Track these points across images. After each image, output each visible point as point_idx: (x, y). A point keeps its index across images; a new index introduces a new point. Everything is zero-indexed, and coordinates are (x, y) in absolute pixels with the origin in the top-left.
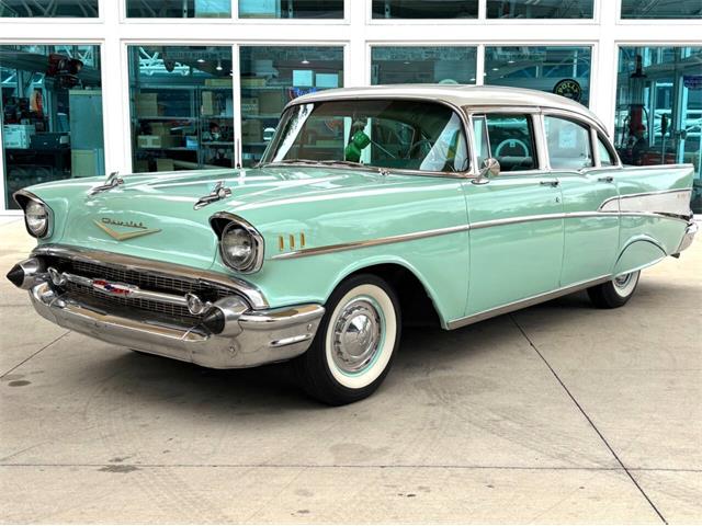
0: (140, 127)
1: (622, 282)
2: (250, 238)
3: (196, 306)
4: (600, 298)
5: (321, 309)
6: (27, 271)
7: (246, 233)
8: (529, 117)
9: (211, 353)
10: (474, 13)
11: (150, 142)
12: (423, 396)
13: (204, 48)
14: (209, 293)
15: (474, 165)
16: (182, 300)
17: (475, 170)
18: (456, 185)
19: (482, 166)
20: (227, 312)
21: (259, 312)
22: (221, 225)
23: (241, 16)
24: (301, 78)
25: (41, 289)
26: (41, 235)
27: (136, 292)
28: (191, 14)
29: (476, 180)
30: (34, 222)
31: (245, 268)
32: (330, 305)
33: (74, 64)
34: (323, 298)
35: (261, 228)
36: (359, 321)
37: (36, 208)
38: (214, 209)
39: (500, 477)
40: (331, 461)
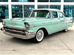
0: (13, 14)
1: (66, 30)
2: (28, 25)
3: (22, 32)
4: (64, 31)
5: (36, 33)
6: (3, 29)
7: (28, 24)
8: (57, 12)
9: (24, 37)
10: (48, 2)
11: (14, 15)
12: (47, 42)
13: (19, 5)
14: (24, 31)
15: (51, 17)
16: (21, 32)
17: (51, 18)
18: (49, 19)
19: (52, 17)
20: (26, 33)
21: (30, 33)
22: (25, 23)
23: (24, 2)
24: (30, 8)
25: (4, 31)
26: (4, 25)
27: (15, 31)
28: (18, 2)
29: (52, 19)
30: (3, 23)
31: (28, 28)
32: (37, 32)
33: (5, 7)
34: (36, 31)
35: (30, 24)
36: (40, 34)
37: (3, 22)
38: (24, 22)
39: (57, 51)
40: (38, 49)
